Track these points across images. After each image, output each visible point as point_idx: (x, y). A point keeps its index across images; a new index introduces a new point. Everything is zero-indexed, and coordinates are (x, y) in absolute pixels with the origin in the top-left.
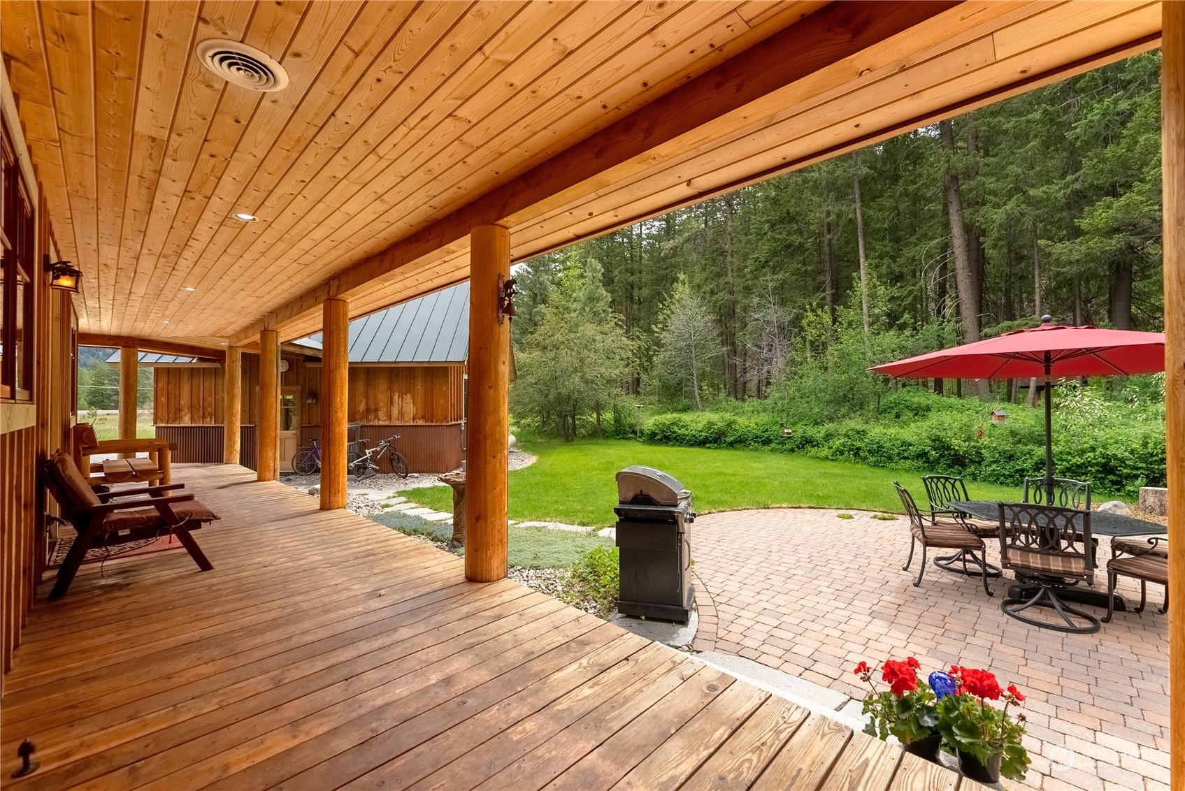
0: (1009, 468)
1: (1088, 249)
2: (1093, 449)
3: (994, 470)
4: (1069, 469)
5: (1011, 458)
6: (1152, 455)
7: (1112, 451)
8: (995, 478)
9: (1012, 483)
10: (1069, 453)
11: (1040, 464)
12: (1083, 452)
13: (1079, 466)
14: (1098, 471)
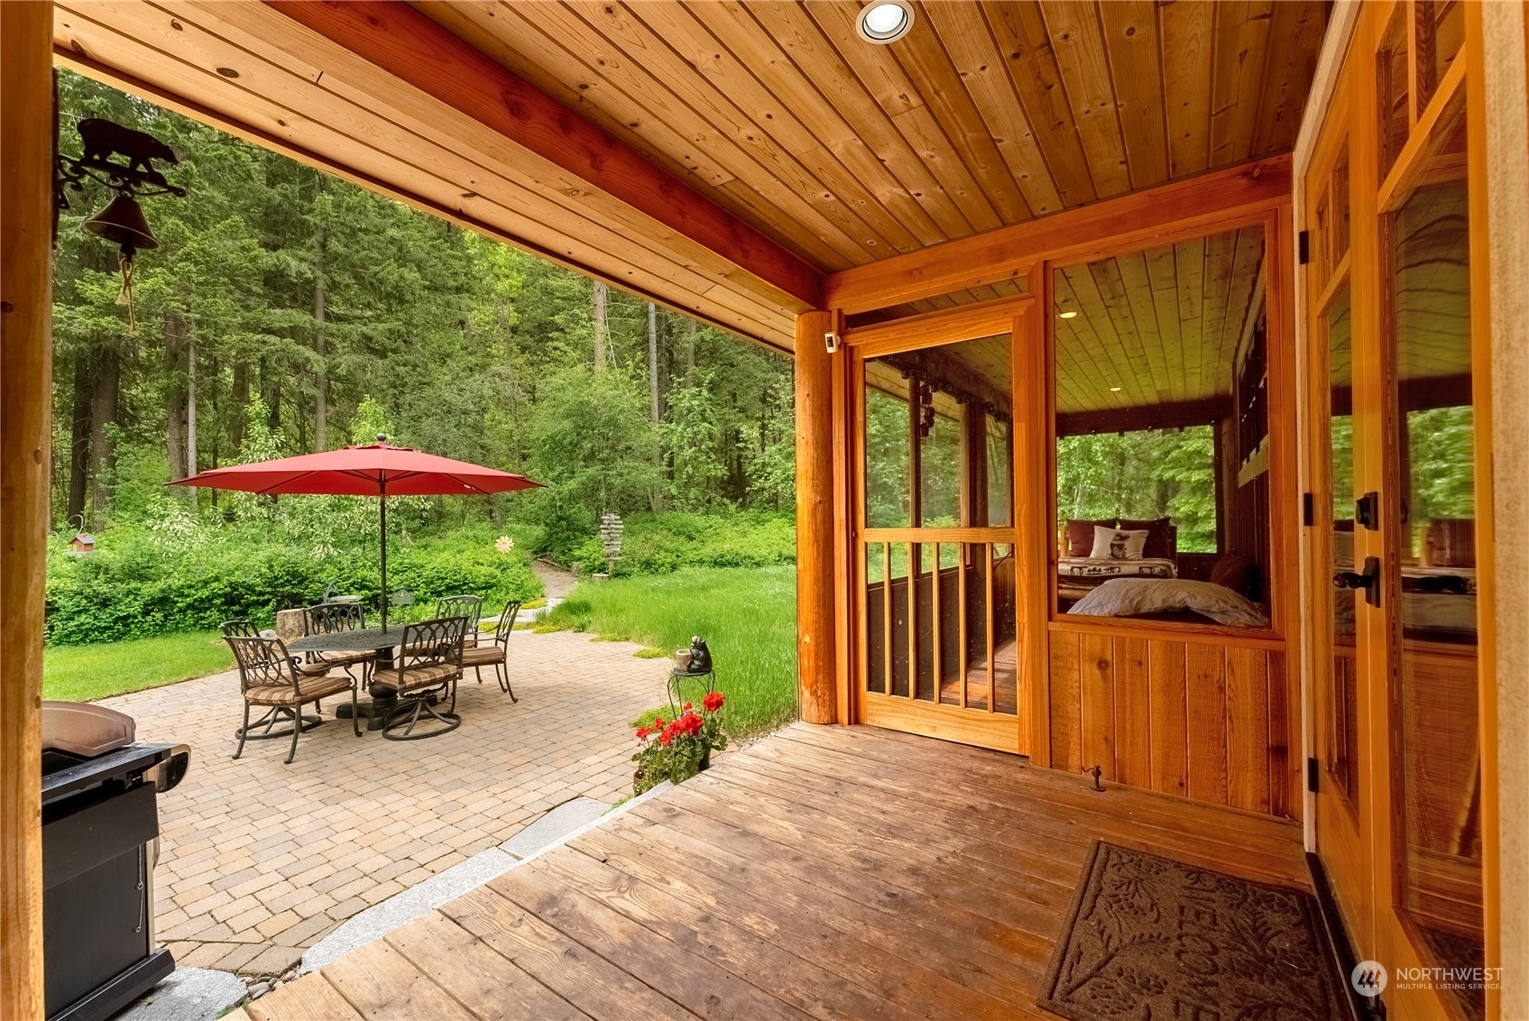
0: (105, 617)
1: (95, 325)
2: (217, 579)
3: (82, 624)
4: (189, 606)
5: (105, 603)
6: (276, 578)
7: (238, 577)
8: (81, 636)
9: (109, 637)
10: (190, 587)
11: (150, 605)
12: (206, 583)
13: (202, 601)
14: (222, 604)
